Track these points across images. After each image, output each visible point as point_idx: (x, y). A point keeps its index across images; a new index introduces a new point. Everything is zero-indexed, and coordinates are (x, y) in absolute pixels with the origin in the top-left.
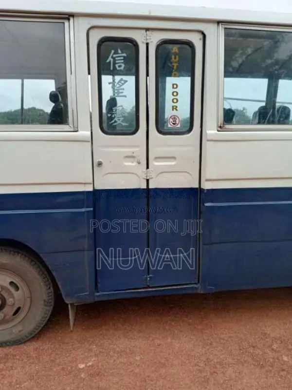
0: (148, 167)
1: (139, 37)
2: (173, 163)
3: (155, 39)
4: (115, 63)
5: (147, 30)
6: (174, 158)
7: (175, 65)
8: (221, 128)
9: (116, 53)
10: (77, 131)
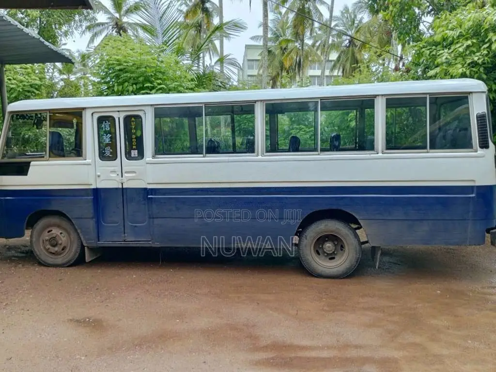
0: (122, 177)
1: (115, 115)
2: (134, 175)
3: (122, 116)
4: (105, 127)
5: (119, 111)
6: (134, 172)
7: (133, 127)
8: (153, 157)
9: (106, 122)
10: (85, 160)
